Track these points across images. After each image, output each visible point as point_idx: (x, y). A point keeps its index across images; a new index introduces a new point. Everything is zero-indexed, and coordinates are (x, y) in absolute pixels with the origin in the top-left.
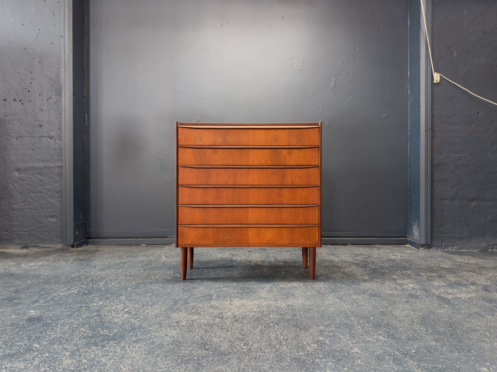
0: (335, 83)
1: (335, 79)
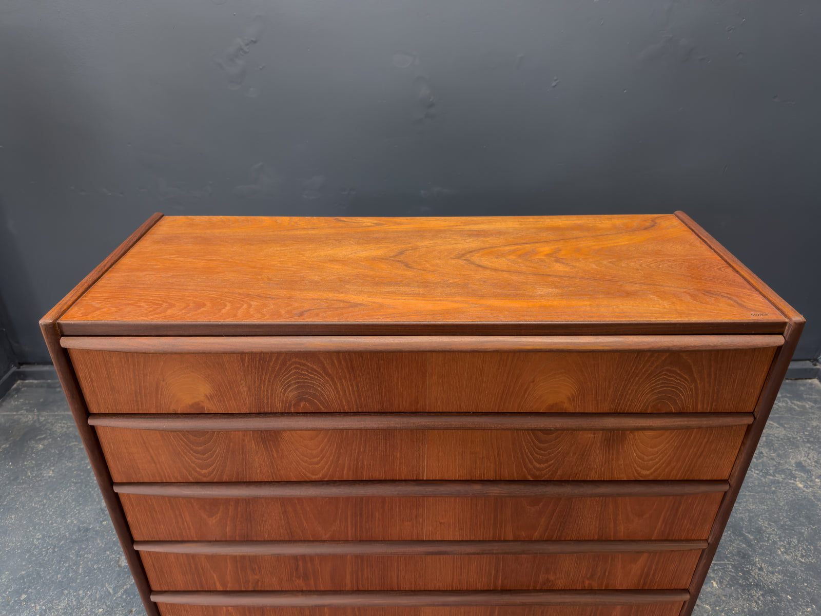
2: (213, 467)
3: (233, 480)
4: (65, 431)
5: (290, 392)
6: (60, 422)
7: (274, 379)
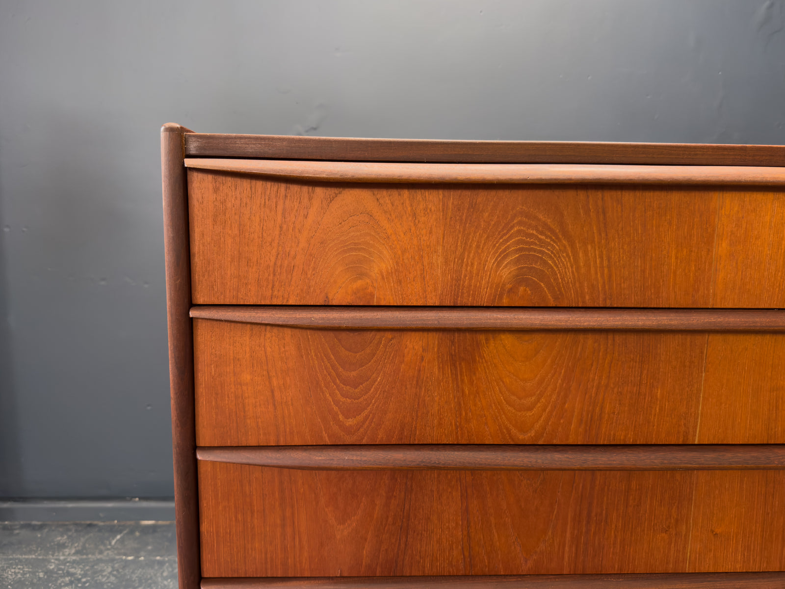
2: (366, 412)
3: (393, 442)
4: (20, 578)
5: (506, 266)
6: (14, 567)
7: (485, 243)
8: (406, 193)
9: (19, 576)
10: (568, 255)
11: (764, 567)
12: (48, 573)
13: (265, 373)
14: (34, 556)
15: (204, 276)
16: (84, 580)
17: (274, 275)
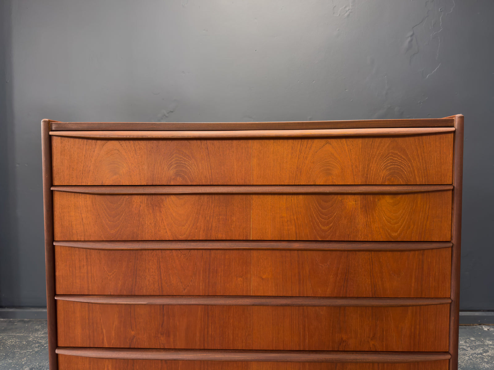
0: (411, 40)
1: (411, 33)
2: (118, 228)
5: (171, 170)
7: (163, 161)
8: (132, 142)
9: (13, 343)
10: (195, 165)
11: (285, 294)
12: (28, 342)
13: (80, 212)
14: (22, 335)
15: (57, 174)
16: (45, 345)
17: (83, 174)
